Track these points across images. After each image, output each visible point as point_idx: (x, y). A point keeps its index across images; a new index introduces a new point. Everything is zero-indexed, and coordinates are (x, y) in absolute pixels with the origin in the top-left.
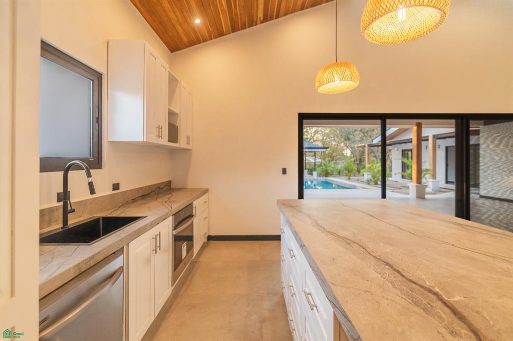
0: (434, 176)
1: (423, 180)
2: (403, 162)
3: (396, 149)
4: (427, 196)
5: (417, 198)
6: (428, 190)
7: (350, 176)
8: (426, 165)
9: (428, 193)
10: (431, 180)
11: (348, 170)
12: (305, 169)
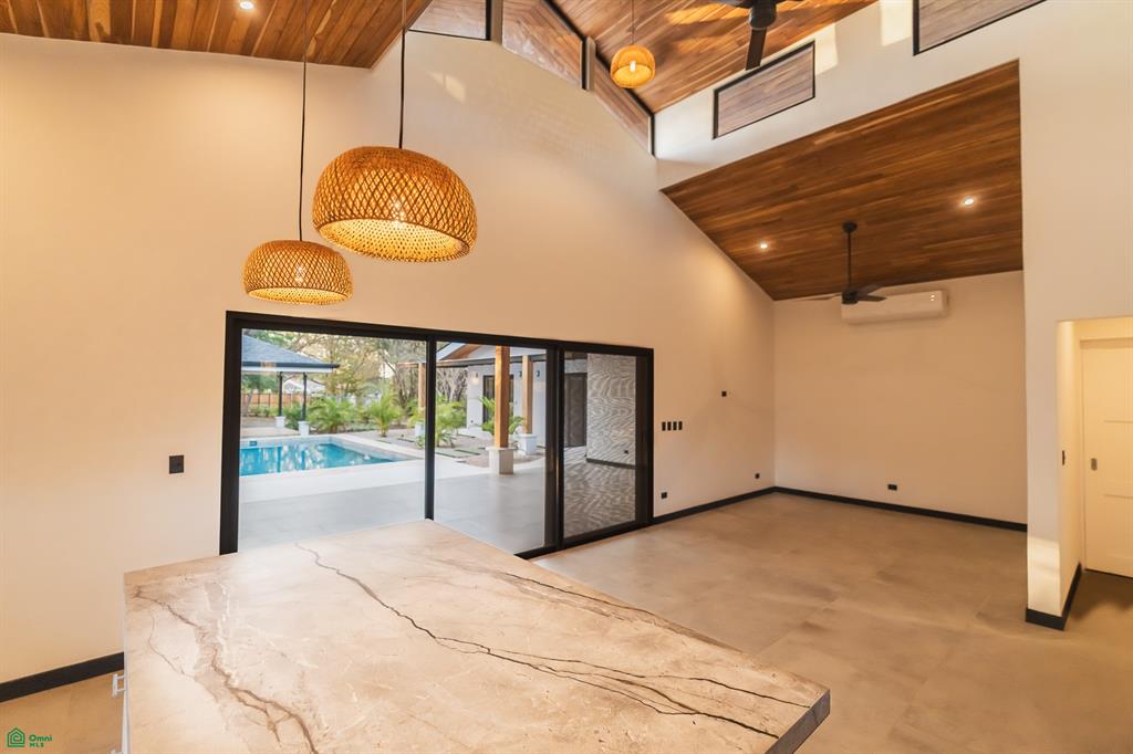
0: (529, 429)
1: (512, 438)
2: (484, 406)
3: (474, 373)
4: (517, 468)
5: (501, 473)
6: (521, 453)
7: (386, 429)
8: (518, 409)
9: (521, 461)
10: (525, 435)
11: (382, 417)
12: (280, 414)
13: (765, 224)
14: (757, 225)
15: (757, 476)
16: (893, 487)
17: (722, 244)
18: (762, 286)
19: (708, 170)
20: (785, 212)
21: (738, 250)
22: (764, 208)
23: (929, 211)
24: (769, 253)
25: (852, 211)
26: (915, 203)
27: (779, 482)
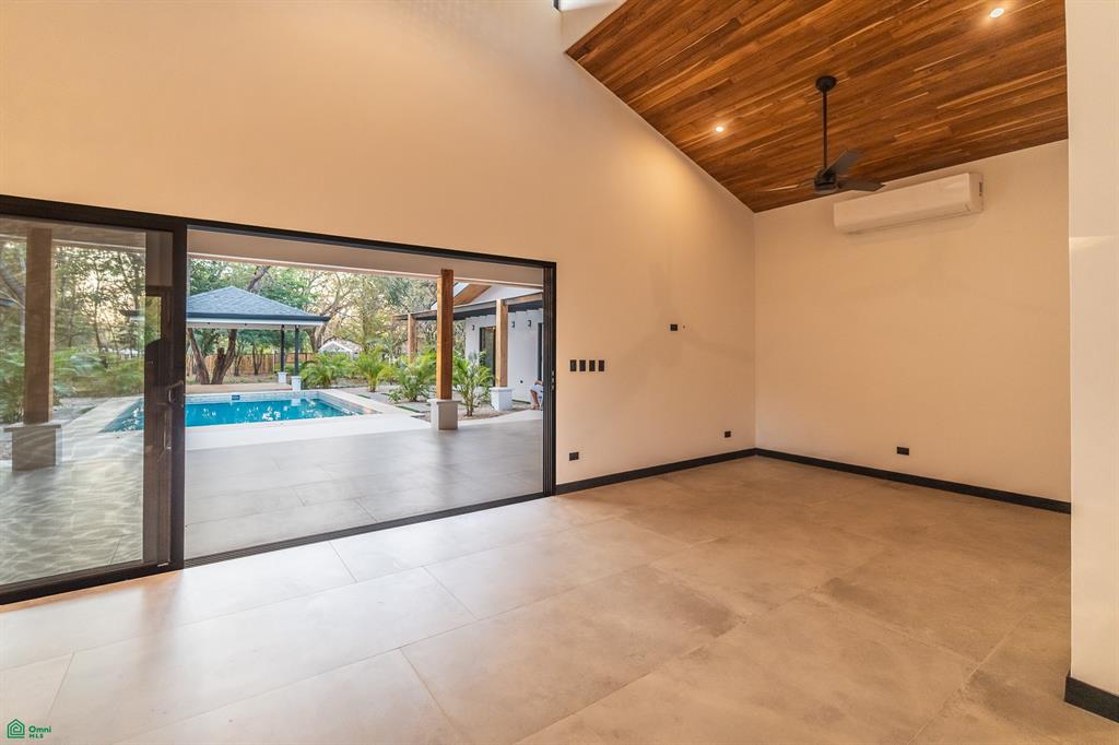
5: (440, 429)
11: (371, 371)
12: (282, 371)
13: (712, 92)
14: (702, 96)
15: (728, 434)
16: (903, 451)
17: (669, 131)
18: (735, 193)
19: (606, 15)
20: (733, 68)
21: (690, 138)
22: (703, 67)
23: (937, 39)
24: (732, 138)
25: (823, 55)
26: (913, 26)
27: (760, 443)
